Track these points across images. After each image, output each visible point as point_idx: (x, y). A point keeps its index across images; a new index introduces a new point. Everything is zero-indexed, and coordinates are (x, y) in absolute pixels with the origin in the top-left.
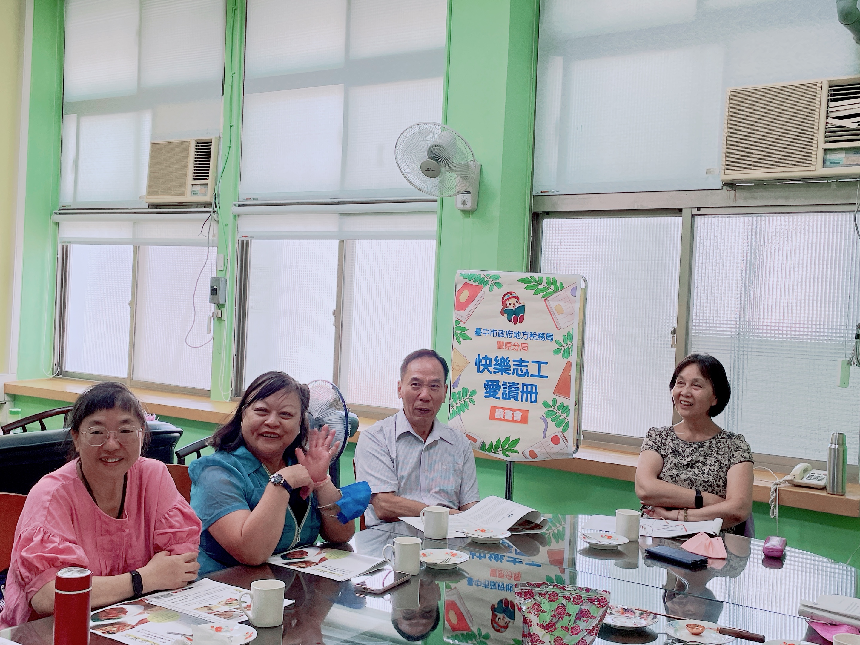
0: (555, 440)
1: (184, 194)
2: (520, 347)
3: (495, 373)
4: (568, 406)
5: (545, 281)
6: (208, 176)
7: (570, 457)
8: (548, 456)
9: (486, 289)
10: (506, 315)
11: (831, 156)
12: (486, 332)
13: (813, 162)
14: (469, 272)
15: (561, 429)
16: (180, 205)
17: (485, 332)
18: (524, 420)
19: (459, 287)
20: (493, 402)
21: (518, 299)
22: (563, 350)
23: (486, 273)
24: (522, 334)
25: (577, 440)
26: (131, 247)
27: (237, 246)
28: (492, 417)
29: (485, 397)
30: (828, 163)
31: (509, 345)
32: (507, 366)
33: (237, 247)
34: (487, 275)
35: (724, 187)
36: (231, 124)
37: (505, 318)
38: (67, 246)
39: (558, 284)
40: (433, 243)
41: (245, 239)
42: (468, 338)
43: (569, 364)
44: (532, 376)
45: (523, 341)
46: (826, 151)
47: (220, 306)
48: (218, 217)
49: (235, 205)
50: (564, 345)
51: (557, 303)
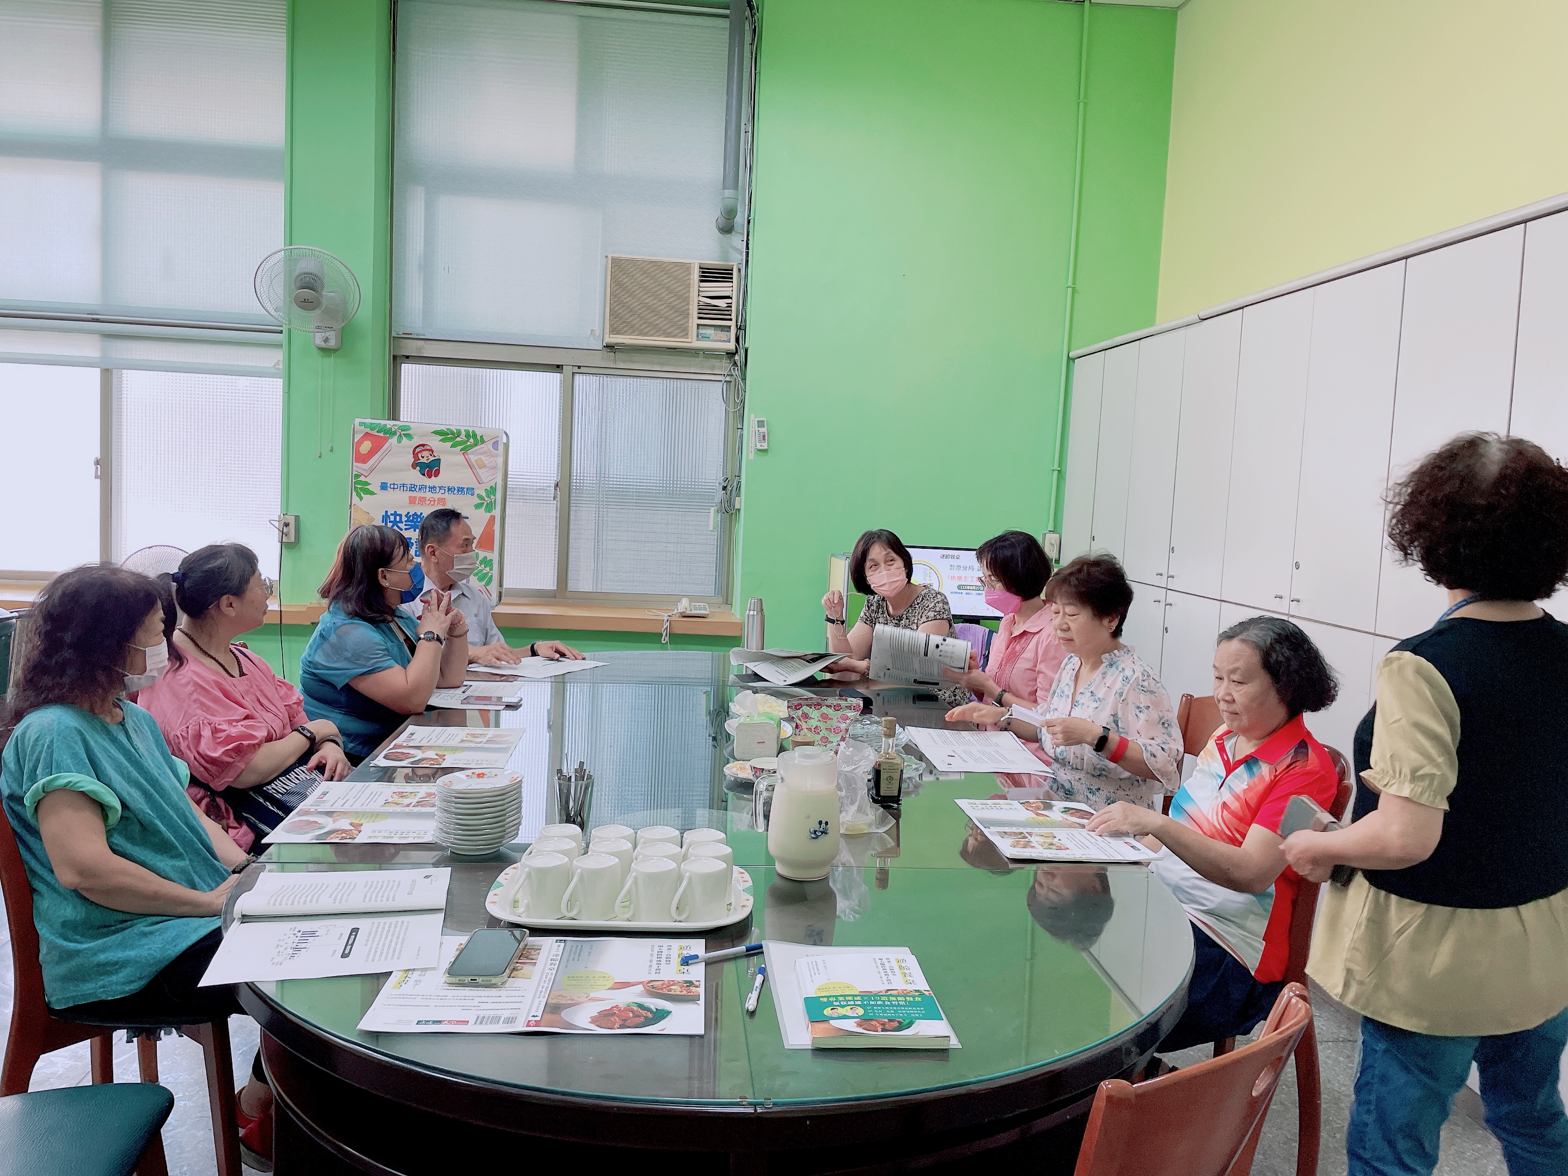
2: (436, 503)
4: (494, 564)
5: (463, 433)
9: (393, 441)
10: (418, 468)
11: (702, 331)
12: (394, 487)
13: (689, 335)
14: (369, 421)
17: (392, 486)
19: (357, 438)
21: (433, 452)
22: (485, 504)
23: (392, 423)
24: (438, 489)
30: (700, 337)
31: (422, 500)
34: (394, 425)
35: (605, 349)
37: (416, 472)
39: (479, 438)
40: (276, 382)
42: (373, 493)
43: (492, 519)
45: (440, 496)
50: (486, 499)
51: (477, 457)
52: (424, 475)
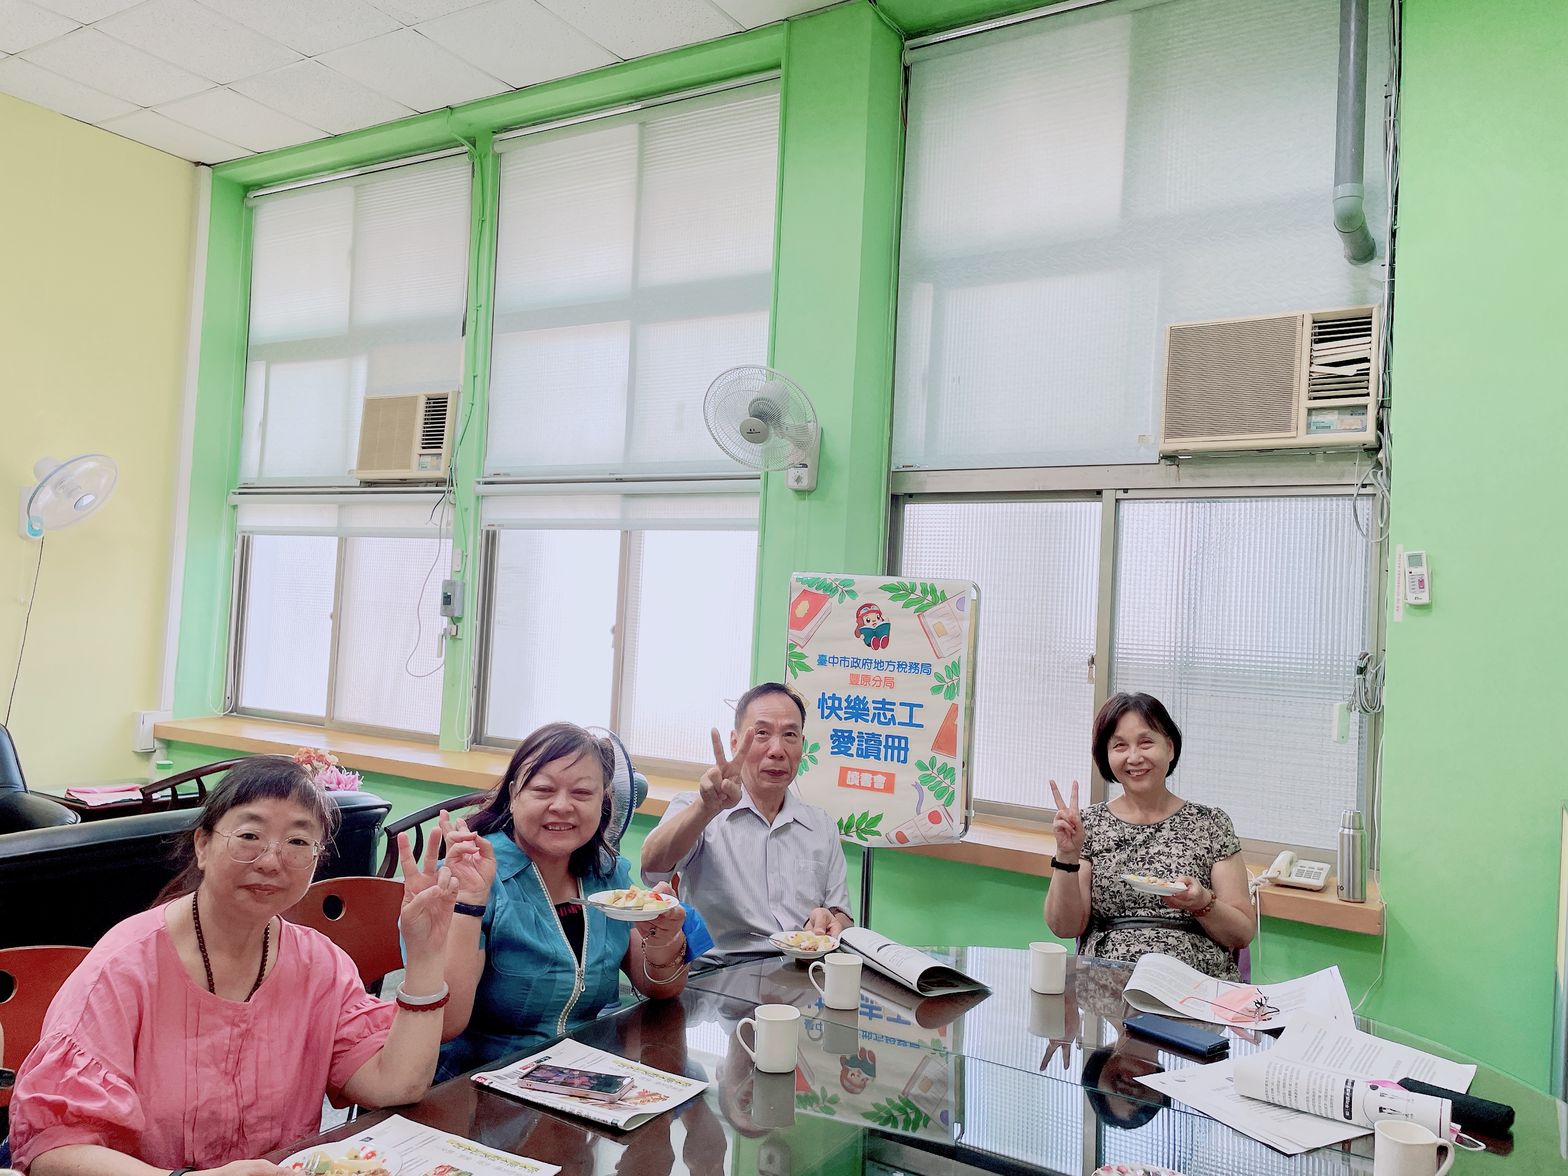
0: (935, 817)
1: (408, 466)
2: (882, 683)
3: (846, 718)
4: (953, 769)
5: (917, 588)
6: (442, 443)
7: (956, 842)
8: (924, 840)
9: (834, 600)
10: (862, 636)
11: (1317, 418)
12: (834, 660)
13: (1293, 426)
14: (810, 575)
15: (942, 801)
16: (403, 482)
17: (831, 660)
18: (889, 787)
19: (795, 596)
20: (843, 760)
21: (880, 613)
22: (945, 687)
23: (833, 576)
24: (886, 664)
25: (966, 817)
26: (335, 540)
27: (479, 537)
28: (842, 782)
29: (832, 753)
30: (1313, 428)
31: (866, 679)
32: (864, 709)
33: (480, 540)
34: (836, 580)
35: (1162, 461)
36: (475, 374)
37: (861, 640)
38: (249, 537)
39: (939, 594)
40: (754, 535)
41: (491, 529)
42: (808, 669)
43: (954, 708)
44: (899, 724)
45: (887, 674)
46: (1310, 411)
47: (455, 620)
48: (455, 499)
49: (479, 483)
50: (947, 680)
51: (936, 621)
52: (869, 645)
